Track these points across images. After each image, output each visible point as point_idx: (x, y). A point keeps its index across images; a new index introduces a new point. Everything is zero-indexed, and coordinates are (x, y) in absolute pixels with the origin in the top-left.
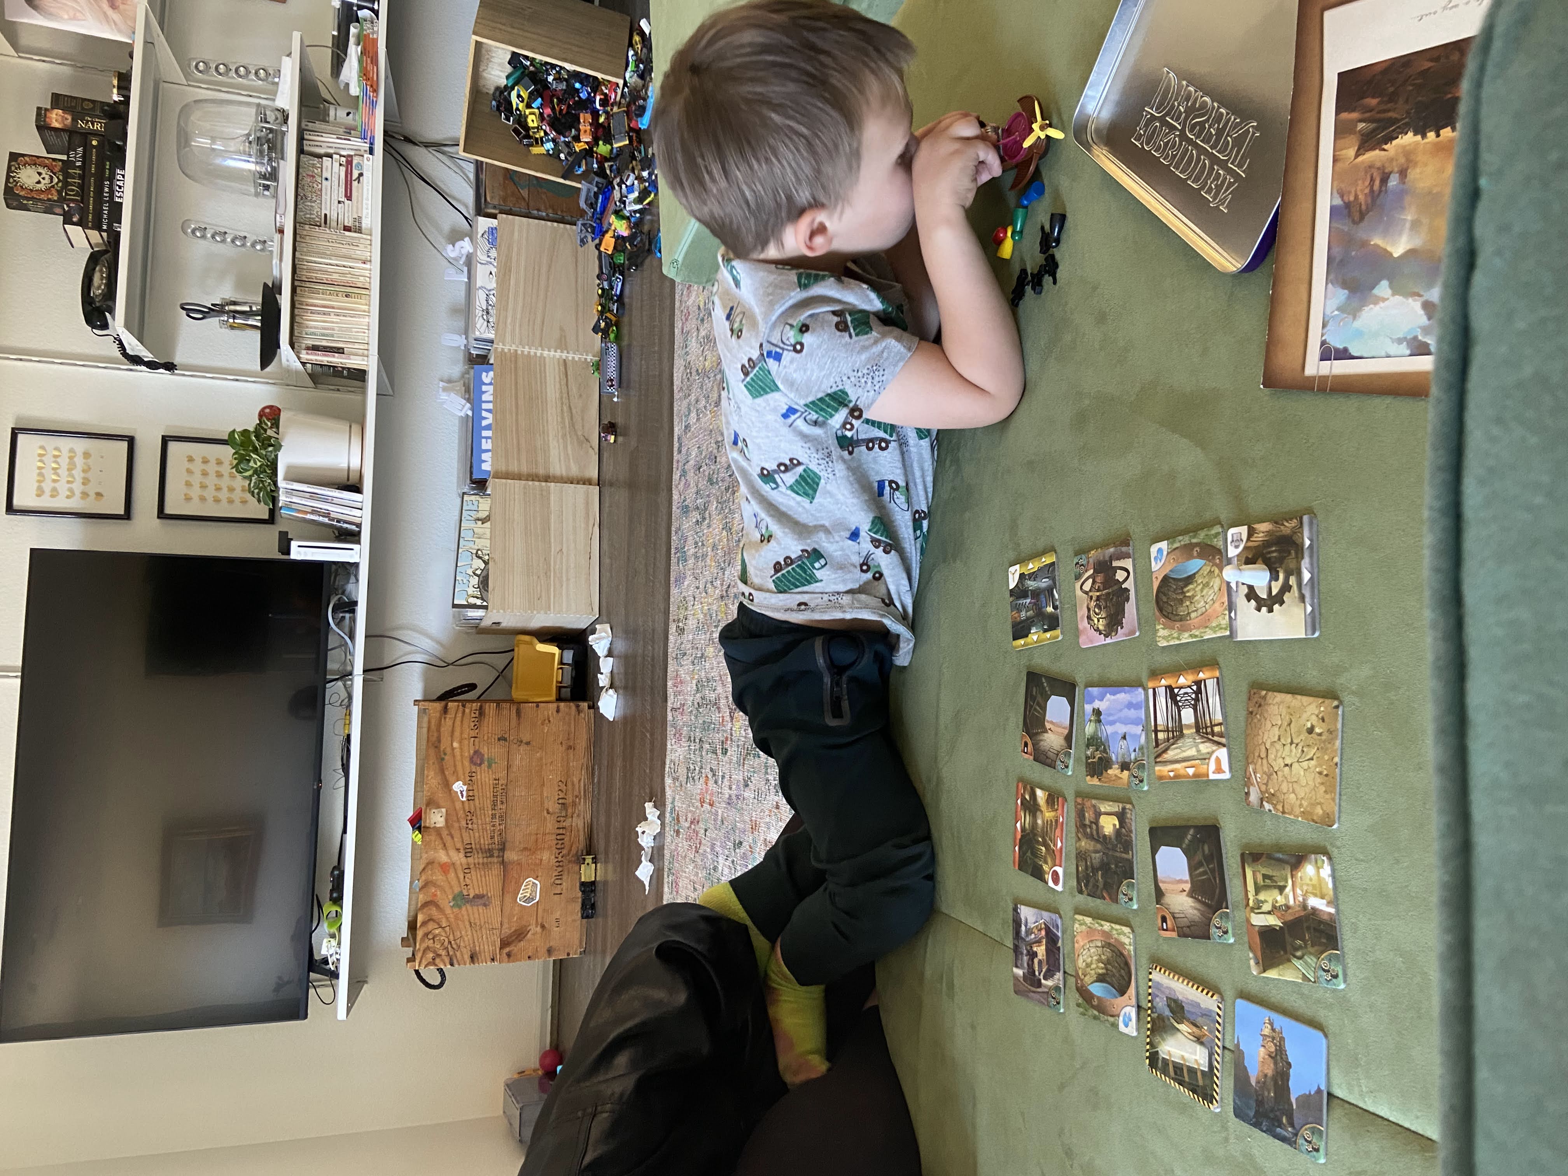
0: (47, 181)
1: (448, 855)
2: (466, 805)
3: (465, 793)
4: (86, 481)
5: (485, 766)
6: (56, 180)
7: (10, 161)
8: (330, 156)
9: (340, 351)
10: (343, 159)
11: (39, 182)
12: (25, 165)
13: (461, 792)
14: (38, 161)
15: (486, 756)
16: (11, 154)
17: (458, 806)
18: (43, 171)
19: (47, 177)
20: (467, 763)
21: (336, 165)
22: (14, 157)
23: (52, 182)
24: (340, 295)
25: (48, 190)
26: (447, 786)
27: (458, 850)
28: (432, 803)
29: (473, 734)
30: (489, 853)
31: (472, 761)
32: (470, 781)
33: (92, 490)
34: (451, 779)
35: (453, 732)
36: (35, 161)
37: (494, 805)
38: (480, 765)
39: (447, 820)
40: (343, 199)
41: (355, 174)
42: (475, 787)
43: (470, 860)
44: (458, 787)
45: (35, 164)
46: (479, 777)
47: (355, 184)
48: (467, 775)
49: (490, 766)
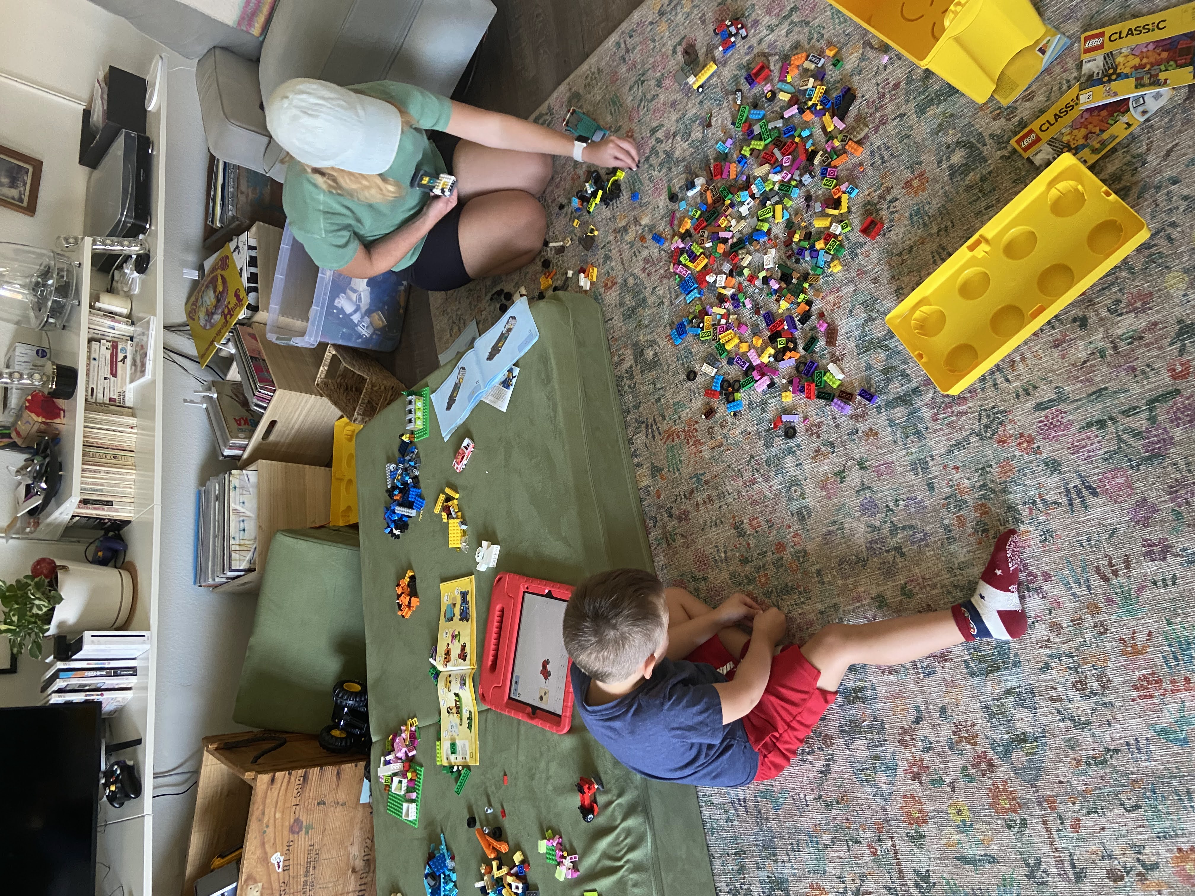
2: (281, 876)
3: (281, 864)
5: (302, 833)
8: (98, 340)
9: (110, 503)
10: (110, 344)
13: (278, 863)
15: (304, 823)
17: (274, 878)
20: (286, 832)
21: (103, 348)
26: (266, 860)
28: (250, 879)
29: (295, 801)
31: (291, 830)
32: (288, 851)
34: (270, 851)
35: (277, 802)
37: (307, 871)
38: (298, 833)
40: (108, 376)
41: (120, 356)
42: (291, 857)
44: (276, 858)
46: (296, 845)
47: (120, 364)
48: (285, 844)
49: (307, 833)
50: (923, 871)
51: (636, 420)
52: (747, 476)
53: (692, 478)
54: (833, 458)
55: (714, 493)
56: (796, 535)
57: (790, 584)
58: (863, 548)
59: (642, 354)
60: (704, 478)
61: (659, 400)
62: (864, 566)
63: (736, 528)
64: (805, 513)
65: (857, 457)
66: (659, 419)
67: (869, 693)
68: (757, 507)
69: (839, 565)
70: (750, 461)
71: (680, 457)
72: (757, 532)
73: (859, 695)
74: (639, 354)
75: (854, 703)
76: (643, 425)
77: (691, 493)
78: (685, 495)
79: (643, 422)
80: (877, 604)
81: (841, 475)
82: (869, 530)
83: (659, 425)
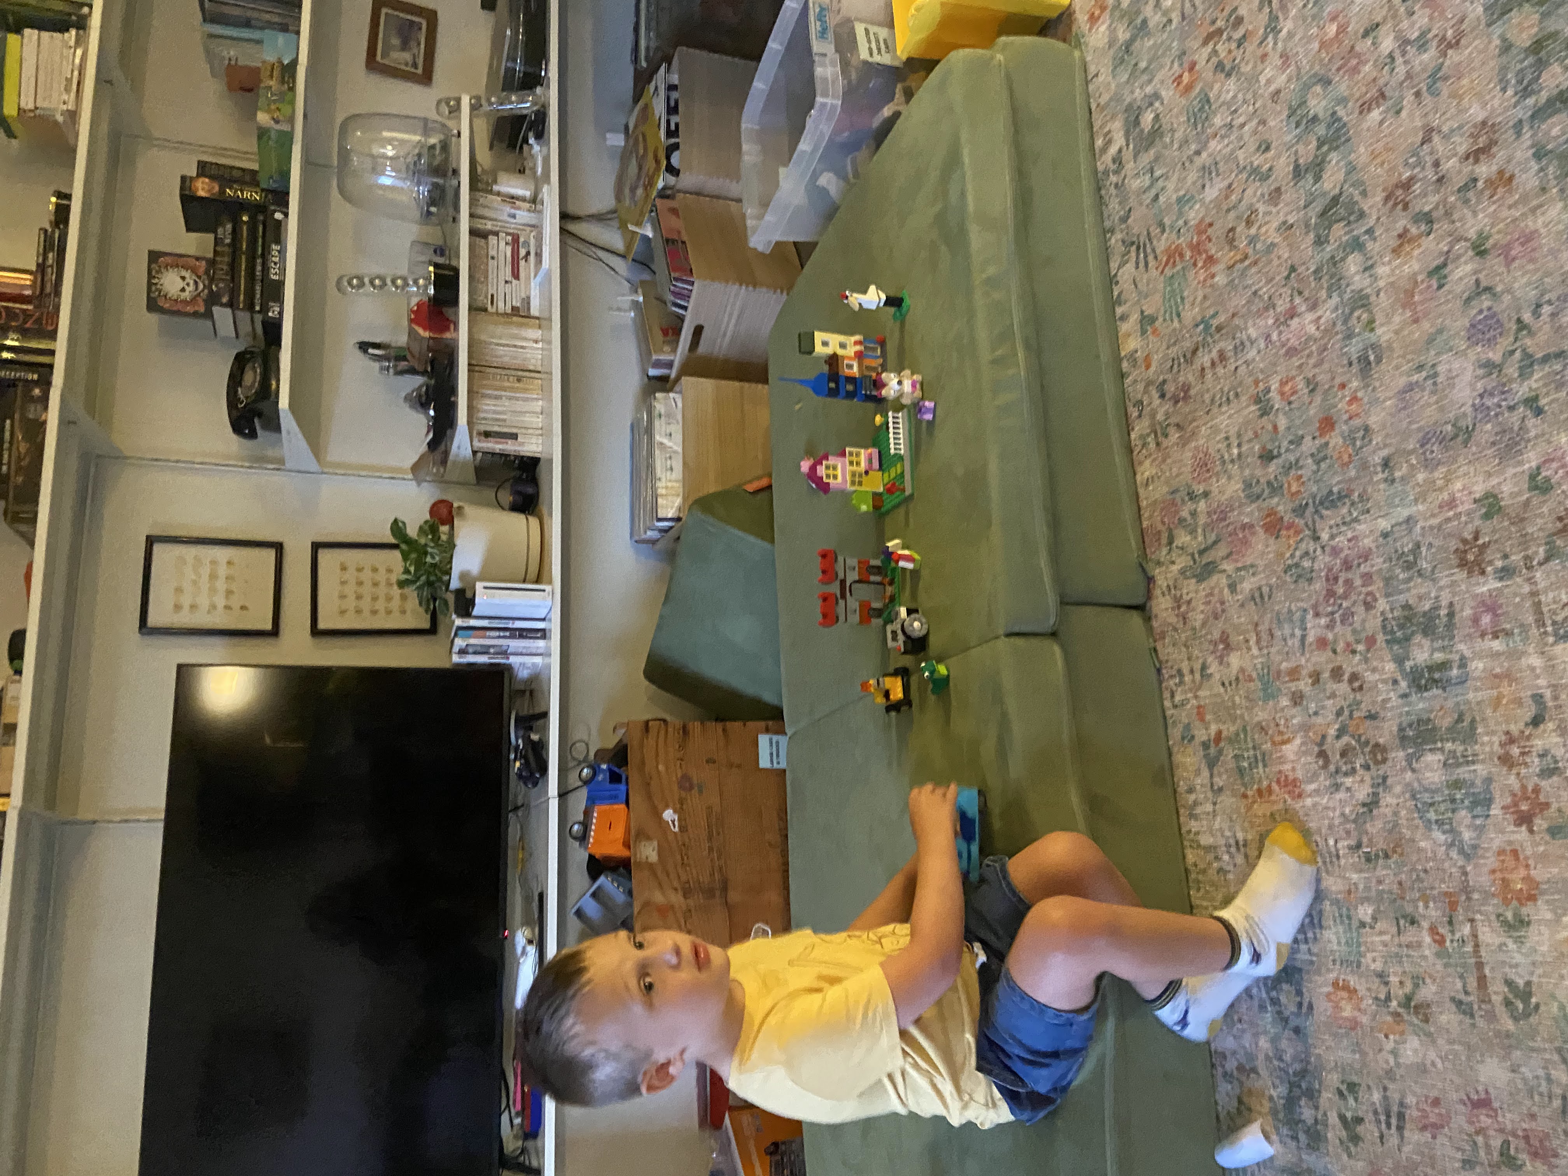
0: (192, 287)
1: (663, 894)
2: (679, 836)
3: (676, 823)
4: (229, 593)
5: (695, 791)
6: (201, 286)
7: (150, 262)
8: (496, 234)
9: (514, 436)
10: (510, 238)
11: (183, 290)
12: (166, 267)
13: (673, 822)
14: (181, 261)
15: (695, 781)
16: (151, 253)
17: (671, 838)
18: (187, 274)
19: (192, 283)
20: (675, 787)
21: (502, 244)
22: (154, 256)
23: (197, 289)
24: (511, 379)
25: (194, 300)
26: (658, 816)
27: (676, 889)
28: (642, 835)
29: (679, 755)
30: (709, 893)
31: (681, 787)
32: (681, 809)
33: (236, 603)
34: (660, 807)
35: (657, 755)
36: (178, 261)
37: (710, 838)
38: (690, 790)
39: (660, 854)
40: (509, 278)
41: (523, 252)
42: (687, 816)
43: (691, 902)
44: (669, 815)
45: (177, 266)
46: (690, 804)
47: (522, 263)
48: (677, 802)
49: (700, 792)
50: (1521, 982)
51: (1123, 242)
52: (1282, 306)
53: (1197, 325)
54: (1428, 242)
55: (1227, 345)
56: (1354, 399)
57: (1335, 490)
58: (1468, 409)
59: (1137, 122)
60: (1215, 322)
61: (1157, 197)
62: (1466, 443)
63: (1257, 400)
64: (1372, 358)
65: (1472, 234)
66: (1155, 231)
67: (1455, 672)
68: (1295, 359)
69: (1422, 446)
70: (1288, 278)
71: (1182, 291)
72: (1290, 403)
73: (1437, 676)
74: (1133, 122)
75: (1426, 690)
76: (1134, 248)
77: (1195, 351)
78: (1185, 356)
79: (1133, 243)
80: (1484, 510)
81: (1439, 272)
82: (1481, 372)
83: (1155, 242)
